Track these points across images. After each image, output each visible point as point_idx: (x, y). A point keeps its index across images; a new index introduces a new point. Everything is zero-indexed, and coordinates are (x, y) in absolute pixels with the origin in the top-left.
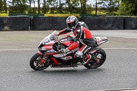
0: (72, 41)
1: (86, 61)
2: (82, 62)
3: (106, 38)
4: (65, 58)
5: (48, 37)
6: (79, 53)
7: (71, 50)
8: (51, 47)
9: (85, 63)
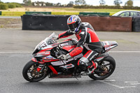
0: (75, 45)
1: (91, 70)
2: (86, 71)
3: (115, 42)
4: (65, 67)
5: (45, 41)
6: (84, 60)
7: (73, 56)
8: (48, 53)
9: (90, 72)
